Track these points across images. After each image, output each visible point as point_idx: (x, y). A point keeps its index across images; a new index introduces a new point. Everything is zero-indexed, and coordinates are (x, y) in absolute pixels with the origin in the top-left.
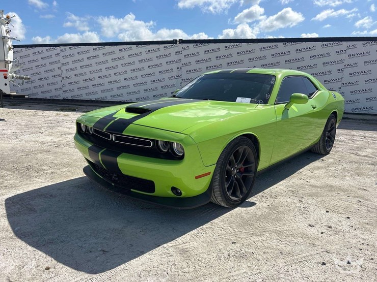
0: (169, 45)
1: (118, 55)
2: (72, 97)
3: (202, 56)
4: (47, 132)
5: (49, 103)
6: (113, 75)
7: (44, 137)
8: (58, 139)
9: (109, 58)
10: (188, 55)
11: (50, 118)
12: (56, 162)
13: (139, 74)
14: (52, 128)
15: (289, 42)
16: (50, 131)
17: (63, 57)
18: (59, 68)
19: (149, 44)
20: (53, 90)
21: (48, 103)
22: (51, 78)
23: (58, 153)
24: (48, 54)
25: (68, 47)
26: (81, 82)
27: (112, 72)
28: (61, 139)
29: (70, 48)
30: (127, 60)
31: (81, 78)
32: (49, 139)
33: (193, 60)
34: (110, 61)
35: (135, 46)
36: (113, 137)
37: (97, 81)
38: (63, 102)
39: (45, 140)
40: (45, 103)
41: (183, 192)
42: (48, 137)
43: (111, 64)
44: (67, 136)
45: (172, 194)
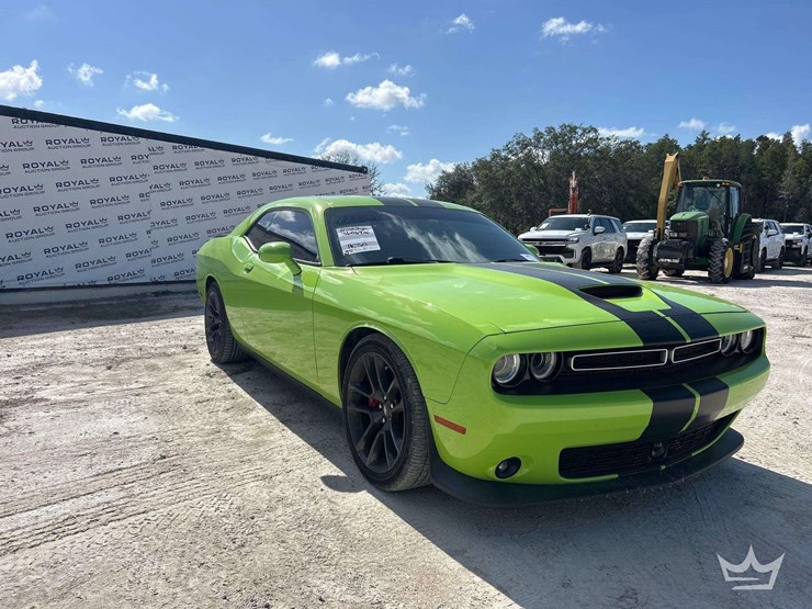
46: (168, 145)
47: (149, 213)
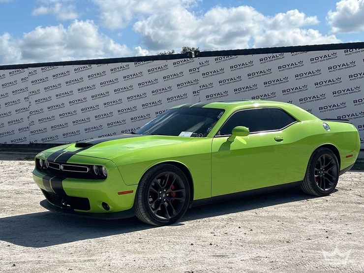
0: (181, 60)
1: (110, 76)
2: (42, 140)
3: (228, 74)
4: (7, 182)
5: (10, 150)
6: (102, 106)
7: (3, 186)
8: (20, 187)
9: (97, 81)
10: (207, 73)
11: (11, 168)
12: (16, 204)
13: (138, 103)
14: (13, 178)
15: (352, 49)
16: (11, 180)
17: (32, 82)
18: (25, 98)
19: (153, 60)
20: (16, 131)
21: (8, 150)
22: (14, 113)
23: (18, 198)
24: (12, 79)
25: (40, 68)
26: (57, 118)
27: (100, 101)
28: (23, 187)
29: (42, 69)
30: (122, 84)
31: (56, 112)
32: (10, 187)
33: (215, 79)
34: (98, 86)
35: (133, 63)
36: (62, 167)
37: (80, 116)
38: (29, 149)
39: (5, 189)
40: (3, 150)
41: (110, 207)
42: (8, 186)
43: (99, 90)
44: (30, 185)
45: (104, 209)
46: (39, 69)
47: (29, 107)
